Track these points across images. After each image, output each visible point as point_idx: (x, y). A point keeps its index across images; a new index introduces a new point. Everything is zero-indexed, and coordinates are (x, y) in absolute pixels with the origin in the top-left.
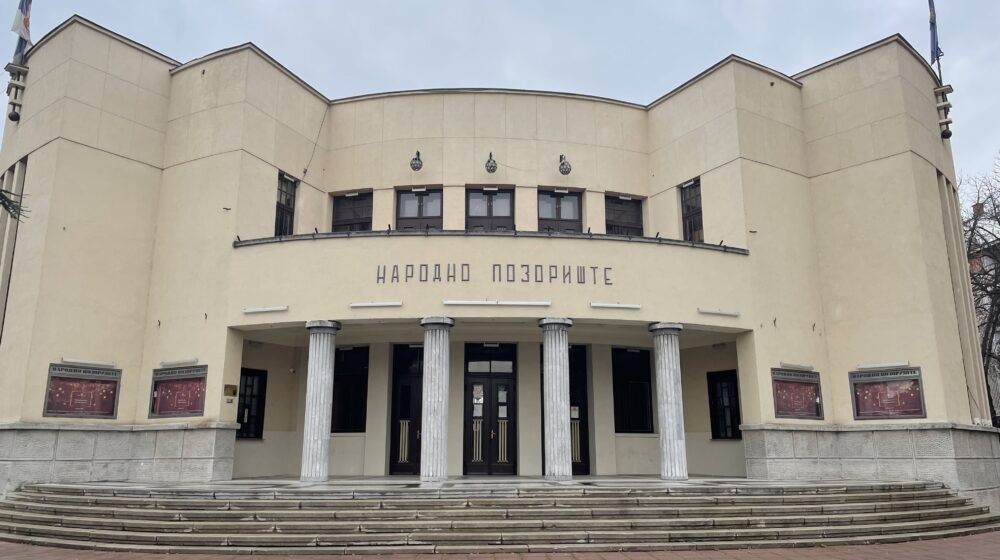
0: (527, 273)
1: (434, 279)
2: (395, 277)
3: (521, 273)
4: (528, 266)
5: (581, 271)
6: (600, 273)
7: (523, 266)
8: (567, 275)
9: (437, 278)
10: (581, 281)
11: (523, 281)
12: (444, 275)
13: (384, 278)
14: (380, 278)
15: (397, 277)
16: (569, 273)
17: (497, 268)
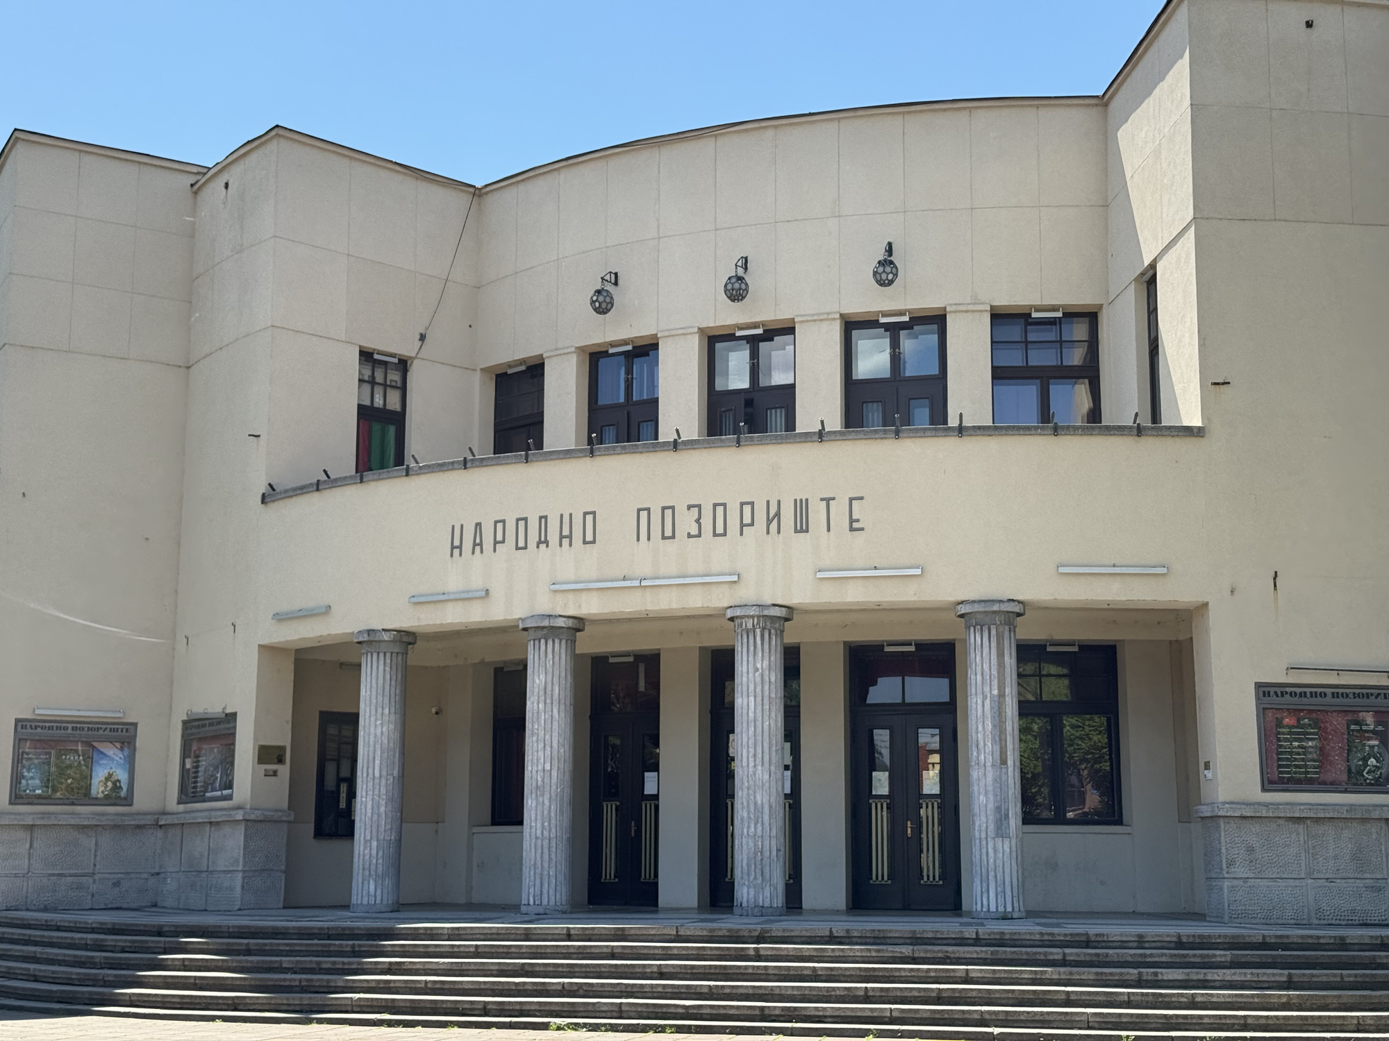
0: (698, 521)
1: (539, 543)
2: (478, 545)
3: (686, 522)
4: (699, 506)
5: (802, 507)
6: (839, 511)
7: (689, 507)
8: (774, 518)
9: (543, 541)
10: (802, 527)
11: (689, 536)
12: (553, 537)
13: (460, 547)
14: (456, 548)
15: (481, 544)
16: (778, 514)
17: (644, 514)
